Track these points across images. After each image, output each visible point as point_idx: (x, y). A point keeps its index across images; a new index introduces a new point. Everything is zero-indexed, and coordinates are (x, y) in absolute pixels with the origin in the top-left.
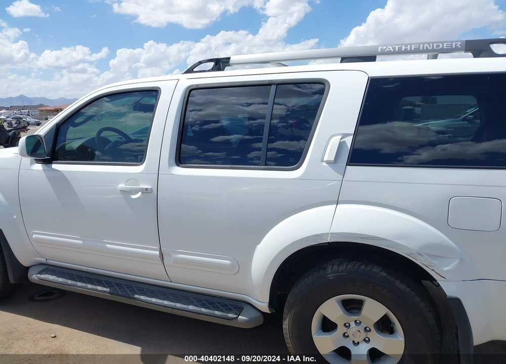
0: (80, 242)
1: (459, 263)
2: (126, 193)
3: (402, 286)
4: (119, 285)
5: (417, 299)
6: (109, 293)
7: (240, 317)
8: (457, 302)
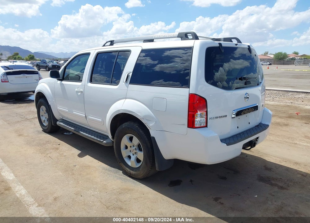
0: (68, 110)
1: (155, 123)
2: (77, 92)
3: (141, 132)
4: (77, 127)
5: (145, 137)
6: (74, 130)
7: (104, 141)
8: (154, 138)
